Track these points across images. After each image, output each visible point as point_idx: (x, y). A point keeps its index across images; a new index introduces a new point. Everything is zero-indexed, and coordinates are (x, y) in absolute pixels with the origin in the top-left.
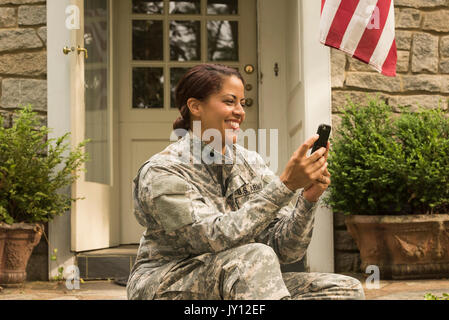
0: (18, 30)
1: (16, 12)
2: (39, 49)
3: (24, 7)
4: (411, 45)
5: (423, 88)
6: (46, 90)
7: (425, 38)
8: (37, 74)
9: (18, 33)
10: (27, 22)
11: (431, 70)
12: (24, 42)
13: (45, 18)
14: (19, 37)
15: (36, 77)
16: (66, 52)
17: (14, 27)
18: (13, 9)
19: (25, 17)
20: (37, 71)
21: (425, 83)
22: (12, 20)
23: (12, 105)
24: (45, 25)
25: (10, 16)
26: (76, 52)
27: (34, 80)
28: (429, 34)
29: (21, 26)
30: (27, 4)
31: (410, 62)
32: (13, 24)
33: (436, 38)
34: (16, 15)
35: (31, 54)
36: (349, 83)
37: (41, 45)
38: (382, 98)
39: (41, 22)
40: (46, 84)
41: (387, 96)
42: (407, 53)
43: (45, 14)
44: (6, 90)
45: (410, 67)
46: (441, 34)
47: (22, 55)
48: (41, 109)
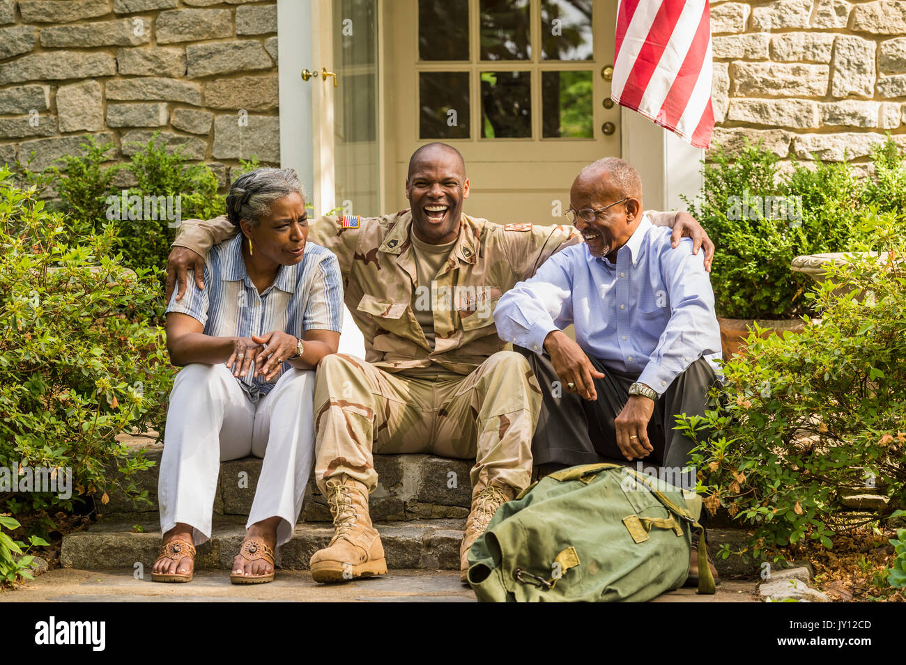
0: (237, 42)
1: (234, 14)
2: (268, 70)
3: (244, 7)
4: (833, 55)
5: (848, 121)
6: (278, 131)
7: (854, 44)
8: (264, 108)
9: (236, 47)
10: (249, 31)
11: (863, 93)
12: (246, 60)
13: (276, 25)
14: (238, 53)
15: (263, 113)
16: (307, 77)
17: (231, 37)
18: (228, 11)
19: (247, 24)
20: (265, 104)
21: (853, 116)
22: (226, 28)
23: (229, 154)
24: (275, 34)
25: (225, 22)
26: (320, 77)
27: (261, 117)
28: (859, 38)
29: (241, 36)
30: (247, 3)
31: (830, 81)
32: (229, 34)
33: (872, 45)
34: (233, 20)
35: (255, 78)
36: (733, 116)
37: (269, 64)
38: (785, 139)
39: (269, 30)
40: (278, 122)
41: (792, 135)
42: (827, 68)
43: (275, 17)
44: (221, 133)
45: (829, 91)
46: (879, 38)
47: (243, 79)
48: (272, 160)
